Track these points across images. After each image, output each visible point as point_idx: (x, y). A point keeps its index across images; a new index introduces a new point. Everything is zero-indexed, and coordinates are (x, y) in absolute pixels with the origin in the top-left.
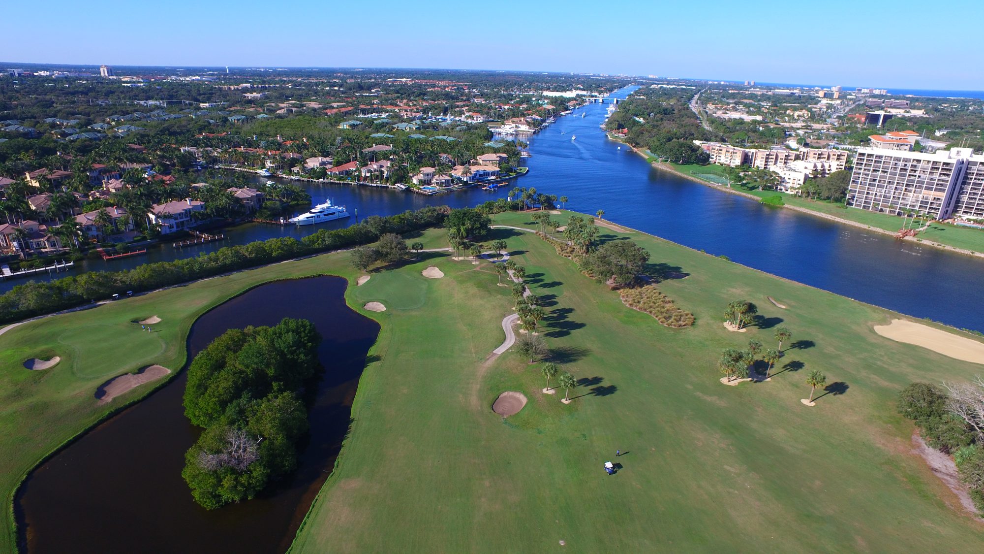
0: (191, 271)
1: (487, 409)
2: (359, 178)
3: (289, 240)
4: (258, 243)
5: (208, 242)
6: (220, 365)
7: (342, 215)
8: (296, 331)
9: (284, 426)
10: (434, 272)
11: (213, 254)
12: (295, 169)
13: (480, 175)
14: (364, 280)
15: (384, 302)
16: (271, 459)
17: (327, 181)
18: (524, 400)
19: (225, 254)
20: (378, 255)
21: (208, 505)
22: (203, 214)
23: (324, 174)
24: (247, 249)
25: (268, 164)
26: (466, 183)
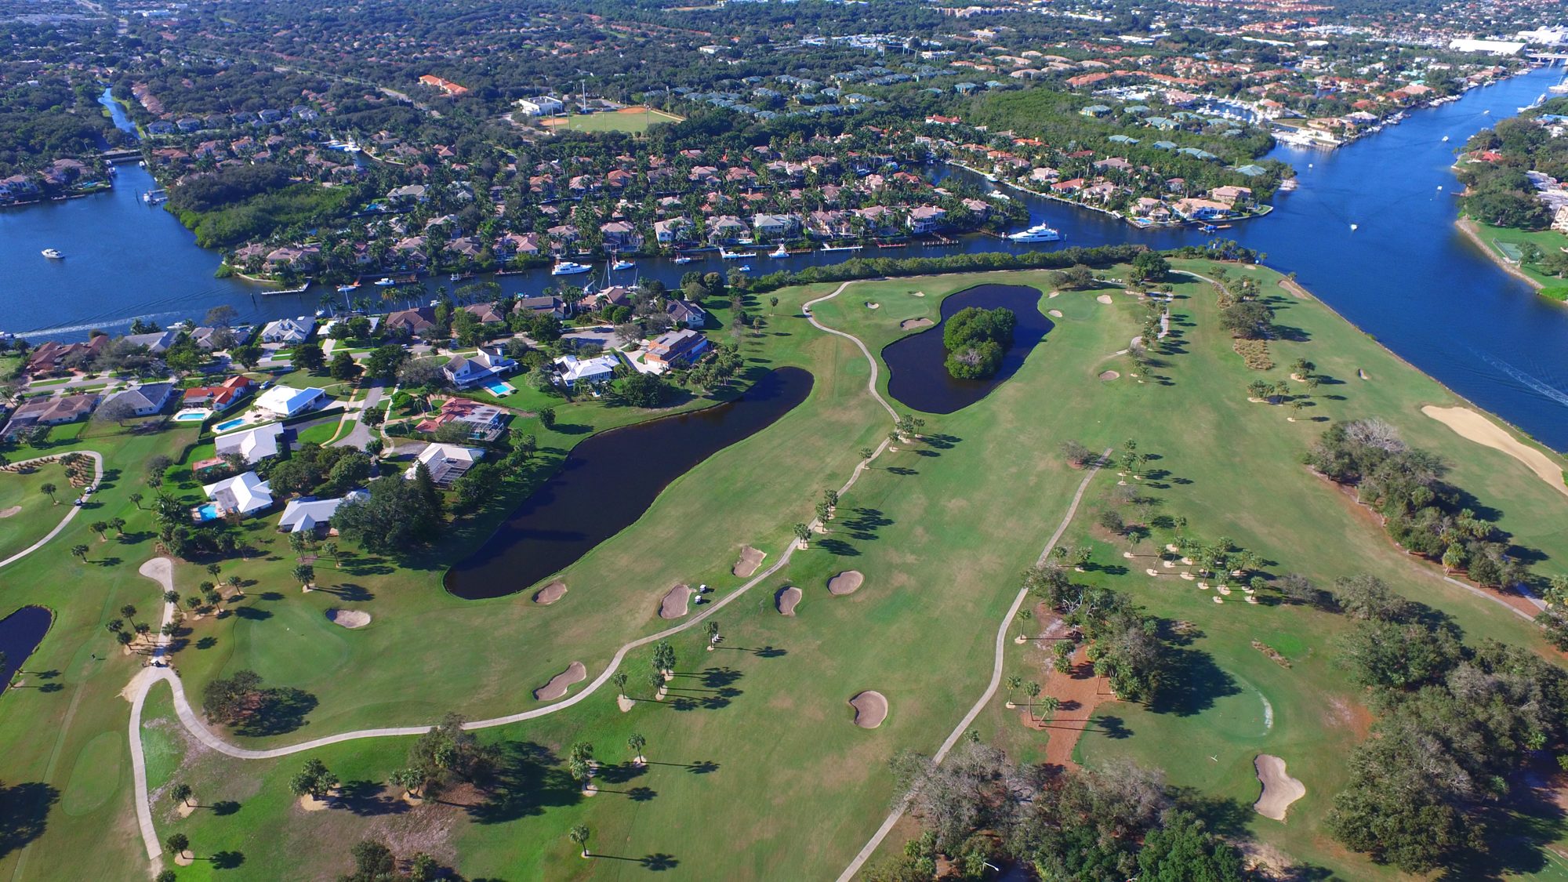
0: (940, 266)
1: (1095, 375)
2: (1079, 199)
3: (1008, 256)
4: (986, 254)
5: (946, 245)
6: (963, 324)
7: (1053, 238)
8: (1005, 315)
9: (992, 354)
10: (1105, 299)
11: (955, 257)
12: (1021, 179)
13: (1206, 212)
14: (1054, 294)
15: (1062, 312)
16: (985, 365)
17: (1049, 196)
18: (1118, 375)
19: (962, 258)
20: (1069, 279)
21: (956, 376)
22: (944, 221)
23: (1047, 189)
24: (977, 257)
25: (997, 169)
26: (1184, 220)
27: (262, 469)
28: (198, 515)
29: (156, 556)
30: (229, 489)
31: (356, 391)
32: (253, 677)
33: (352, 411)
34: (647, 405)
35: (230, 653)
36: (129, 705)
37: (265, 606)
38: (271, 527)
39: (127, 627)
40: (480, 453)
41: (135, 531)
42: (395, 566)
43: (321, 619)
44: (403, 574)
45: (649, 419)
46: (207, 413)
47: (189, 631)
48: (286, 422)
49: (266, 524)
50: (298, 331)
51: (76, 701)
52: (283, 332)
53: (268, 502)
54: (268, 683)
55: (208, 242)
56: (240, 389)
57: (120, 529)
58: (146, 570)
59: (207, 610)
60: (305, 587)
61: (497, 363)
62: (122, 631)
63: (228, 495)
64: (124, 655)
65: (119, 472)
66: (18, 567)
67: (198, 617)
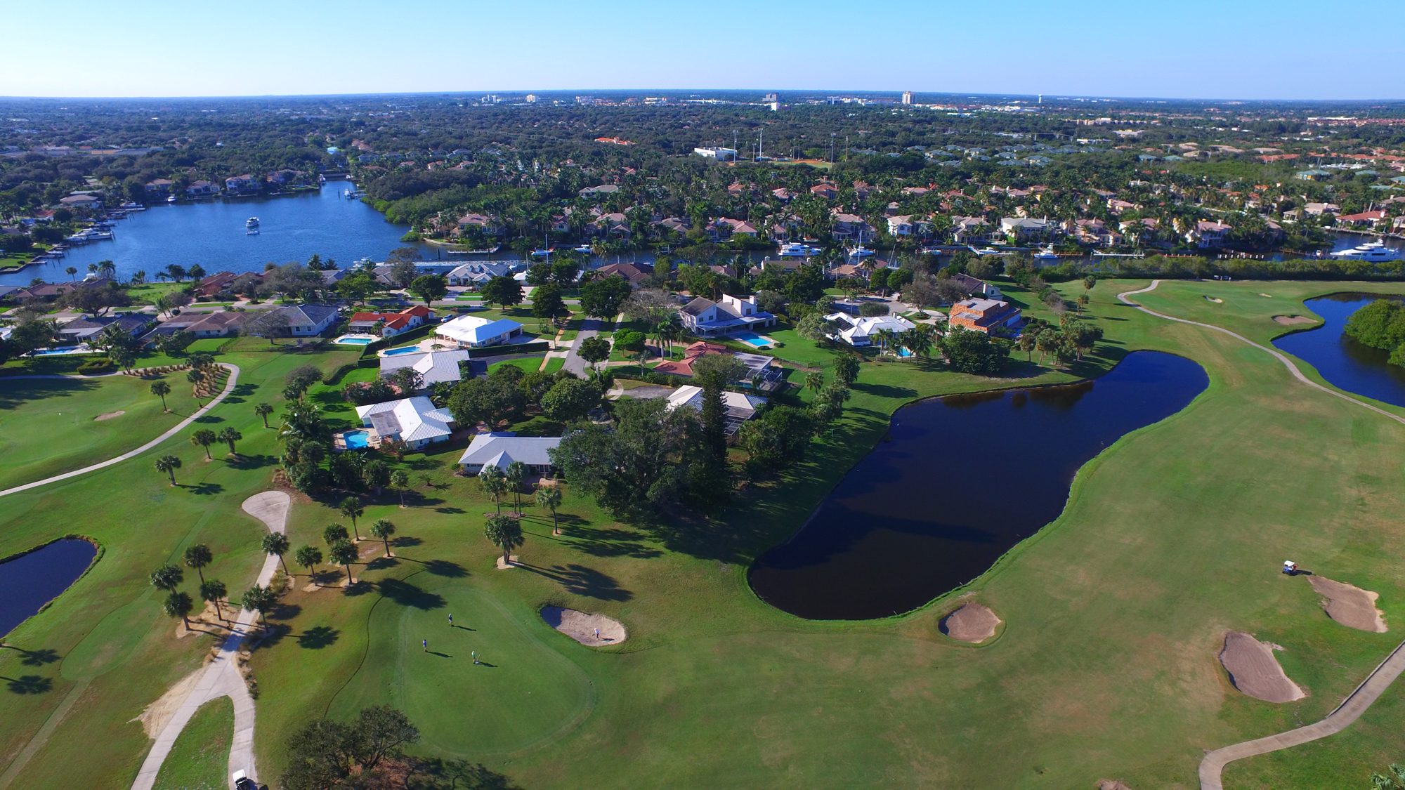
2: (1387, 229)
17: (1336, 229)
23: (1332, 222)
27: (438, 395)
28: (343, 443)
29: (271, 488)
30: (391, 413)
31: (561, 332)
32: (399, 726)
33: (559, 349)
34: (982, 371)
35: (357, 663)
36: (144, 743)
37: (432, 584)
38: (447, 468)
39: (190, 585)
40: (760, 402)
41: (253, 454)
42: (659, 546)
43: (533, 622)
44: (674, 562)
45: (990, 388)
46: (375, 339)
47: (294, 611)
48: (472, 353)
49: (438, 464)
50: (490, 274)
51: (58, 717)
52: (472, 275)
53: (444, 432)
54: (428, 746)
55: (398, 217)
56: (418, 319)
57: (232, 445)
58: (251, 506)
59: (329, 578)
60: (501, 561)
61: (748, 313)
62: (180, 589)
63: (390, 418)
64: (172, 638)
65: (256, 387)
66: (85, 482)
67: (312, 587)
